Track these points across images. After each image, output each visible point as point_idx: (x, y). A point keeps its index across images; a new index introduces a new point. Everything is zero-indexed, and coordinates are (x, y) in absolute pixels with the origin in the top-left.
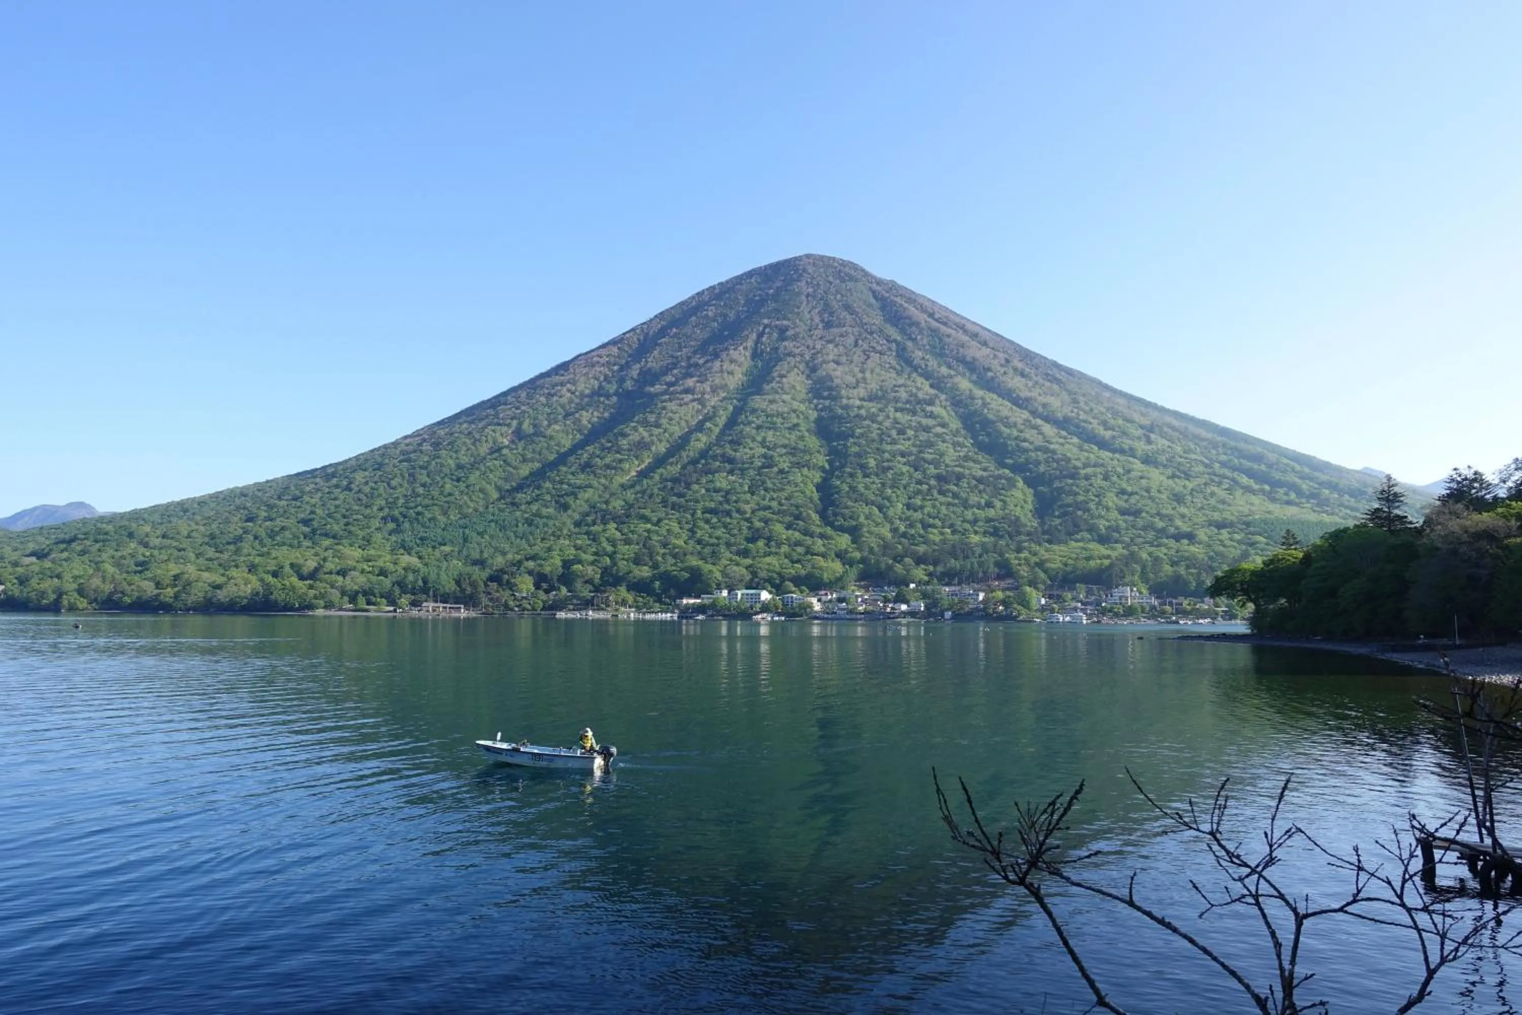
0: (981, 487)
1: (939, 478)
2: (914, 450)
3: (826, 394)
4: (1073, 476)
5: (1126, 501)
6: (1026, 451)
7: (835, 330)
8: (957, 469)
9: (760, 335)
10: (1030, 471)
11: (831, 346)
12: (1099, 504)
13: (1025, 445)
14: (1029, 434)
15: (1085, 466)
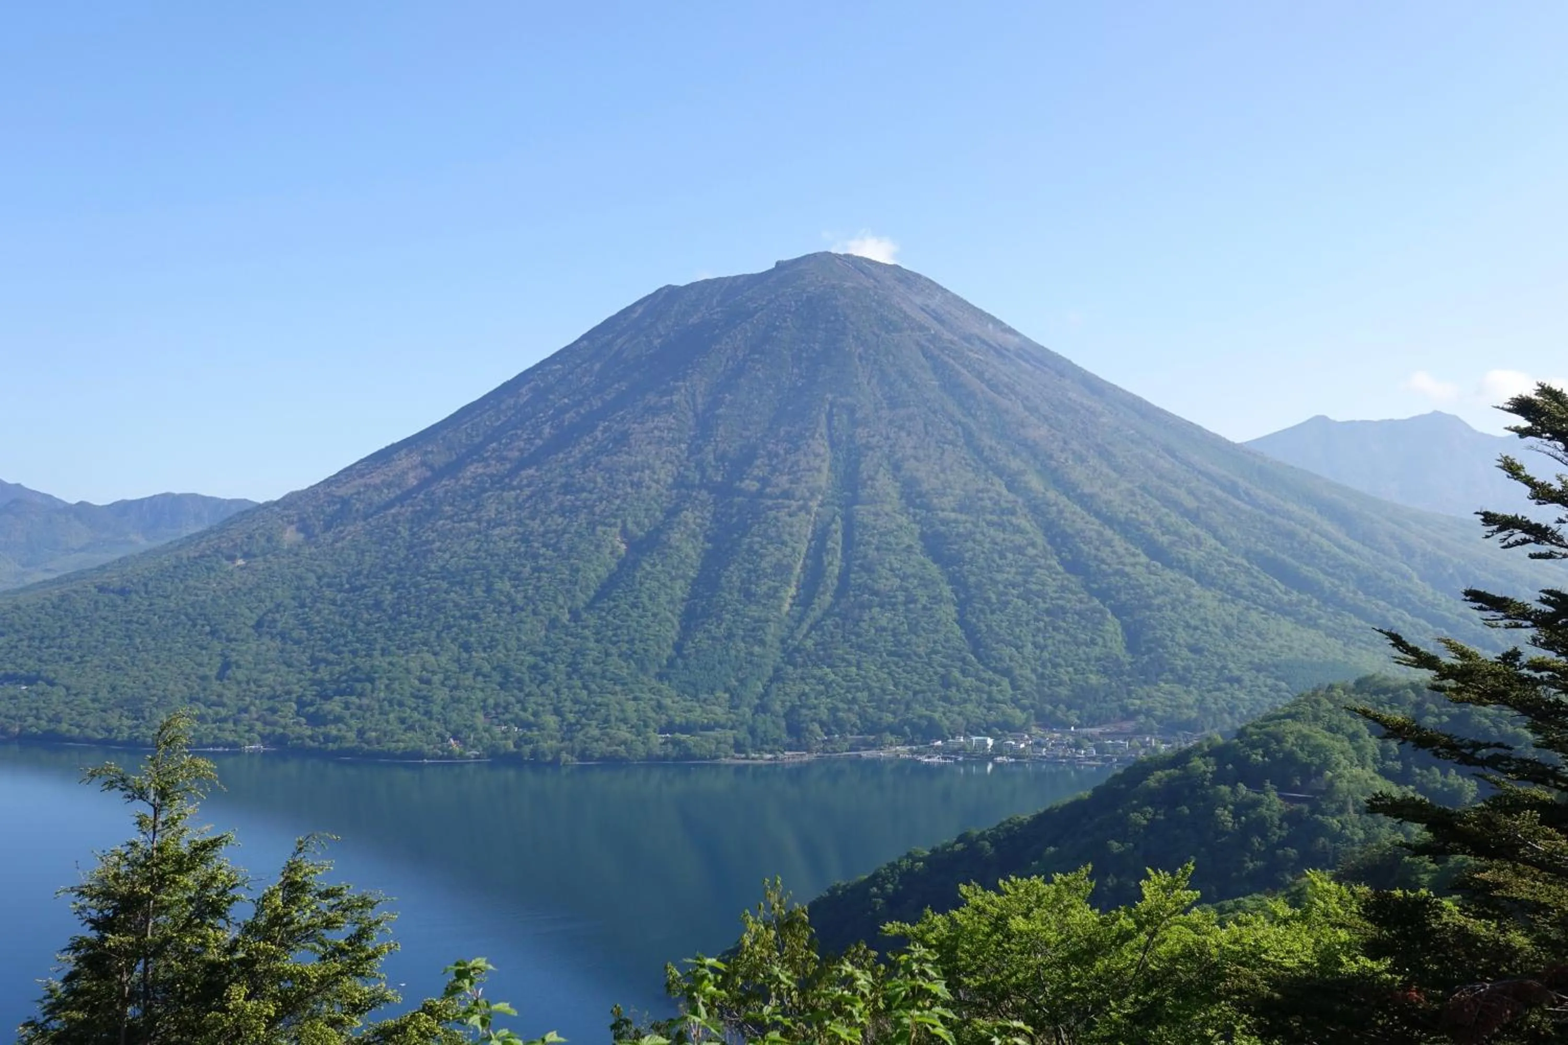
0: (1083, 623)
1: (1048, 612)
2: (1019, 579)
3: (918, 501)
4: (1148, 607)
5: (1192, 636)
6: (1106, 575)
7: (902, 412)
8: (1060, 602)
9: (830, 417)
10: (1112, 598)
11: (903, 434)
12: (1172, 640)
13: (1104, 567)
14: (1105, 553)
15: (1157, 593)
